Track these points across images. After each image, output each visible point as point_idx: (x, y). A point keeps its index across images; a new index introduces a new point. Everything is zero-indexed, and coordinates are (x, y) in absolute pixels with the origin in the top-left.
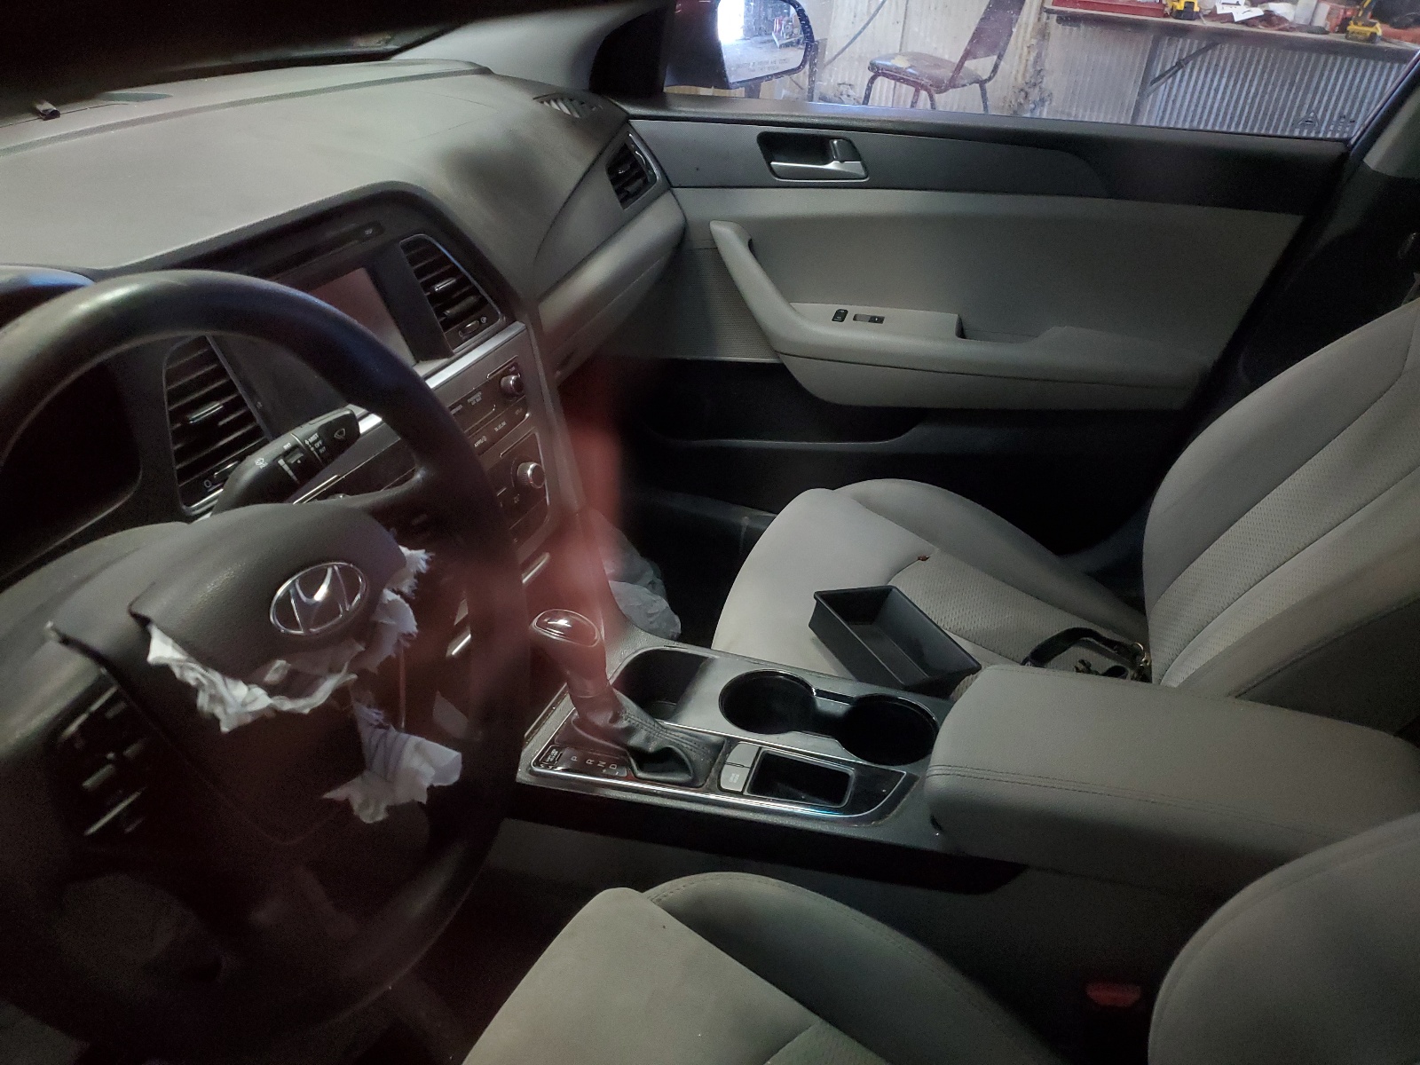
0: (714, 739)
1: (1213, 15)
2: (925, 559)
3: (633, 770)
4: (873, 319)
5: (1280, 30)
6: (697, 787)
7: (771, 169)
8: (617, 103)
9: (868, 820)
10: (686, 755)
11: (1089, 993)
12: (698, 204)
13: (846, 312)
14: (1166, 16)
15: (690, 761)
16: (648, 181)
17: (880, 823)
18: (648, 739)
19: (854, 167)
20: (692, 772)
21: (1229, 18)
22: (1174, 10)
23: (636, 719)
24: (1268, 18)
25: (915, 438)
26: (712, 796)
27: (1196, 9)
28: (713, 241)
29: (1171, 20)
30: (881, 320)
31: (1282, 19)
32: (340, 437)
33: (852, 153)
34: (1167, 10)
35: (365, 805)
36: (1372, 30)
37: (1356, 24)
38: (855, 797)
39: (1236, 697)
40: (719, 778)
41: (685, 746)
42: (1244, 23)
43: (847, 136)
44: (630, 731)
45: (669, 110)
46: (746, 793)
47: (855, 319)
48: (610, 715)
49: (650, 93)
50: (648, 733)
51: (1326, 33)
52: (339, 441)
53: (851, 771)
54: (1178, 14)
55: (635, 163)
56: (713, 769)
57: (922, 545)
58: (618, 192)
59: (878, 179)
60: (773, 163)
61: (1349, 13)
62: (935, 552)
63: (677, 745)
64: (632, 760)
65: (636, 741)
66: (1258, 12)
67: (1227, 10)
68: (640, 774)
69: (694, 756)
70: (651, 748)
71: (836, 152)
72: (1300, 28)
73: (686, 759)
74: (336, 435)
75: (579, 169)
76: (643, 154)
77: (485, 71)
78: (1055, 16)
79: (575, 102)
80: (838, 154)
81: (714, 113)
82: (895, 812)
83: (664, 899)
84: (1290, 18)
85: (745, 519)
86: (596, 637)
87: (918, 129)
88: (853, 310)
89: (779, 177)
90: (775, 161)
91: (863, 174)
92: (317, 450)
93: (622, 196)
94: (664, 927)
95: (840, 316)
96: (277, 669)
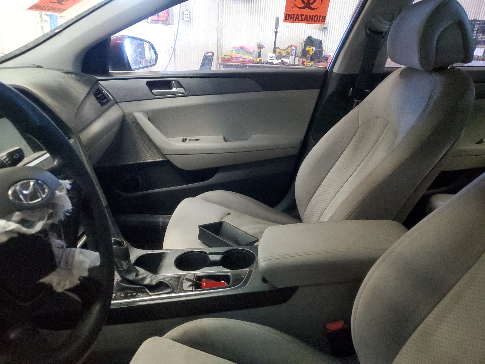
0: (177, 276)
1: (268, 63)
2: (229, 214)
3: (148, 293)
4: (196, 140)
5: (287, 65)
6: (175, 293)
7: (152, 93)
8: (93, 76)
9: (240, 287)
10: (169, 283)
11: (327, 328)
12: (128, 108)
13: (186, 139)
14: (255, 63)
15: (170, 284)
16: (108, 100)
17: (245, 287)
18: (151, 281)
19: (181, 90)
20: (171, 287)
21: (272, 63)
22: (257, 62)
23: (145, 274)
24: (283, 63)
25: (217, 178)
26: (181, 294)
27: (263, 61)
28: (136, 120)
29: (256, 64)
30: (198, 140)
31: (287, 63)
32: (16, 158)
33: (180, 85)
34: (255, 62)
35: (58, 284)
36: (311, 63)
37: (306, 62)
38: (234, 281)
39: (346, 220)
40: (182, 287)
41: (166, 280)
42: (277, 64)
43: (177, 80)
44: (144, 279)
45: (112, 77)
46: (194, 290)
47: (190, 140)
48: (135, 274)
49: (104, 72)
50: (150, 279)
51: (299, 66)
52: (16, 159)
53: (229, 274)
54: (258, 63)
55: (103, 94)
56: (179, 286)
57: (227, 210)
58: (100, 102)
59: (190, 93)
60: (153, 91)
61: (304, 60)
62: (232, 212)
63: (164, 280)
64: (146, 290)
65: (147, 282)
66: (279, 61)
67: (271, 61)
68: (151, 294)
69: (171, 282)
70: (154, 283)
71: (174, 85)
72: (292, 65)
73: (169, 284)
74: (14, 156)
75: (84, 93)
76: (105, 92)
77: (40, 67)
78: (222, 66)
79: (78, 75)
80: (175, 86)
81: (129, 76)
82: (249, 282)
83: (171, 336)
84: (288, 62)
85: (161, 219)
86: (125, 244)
87: (200, 75)
88: (188, 138)
89: (156, 95)
90: (153, 90)
91: (184, 92)
92: (7, 162)
93: (101, 104)
94: (174, 346)
95: (185, 140)
96: (17, 215)
